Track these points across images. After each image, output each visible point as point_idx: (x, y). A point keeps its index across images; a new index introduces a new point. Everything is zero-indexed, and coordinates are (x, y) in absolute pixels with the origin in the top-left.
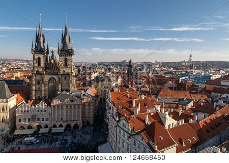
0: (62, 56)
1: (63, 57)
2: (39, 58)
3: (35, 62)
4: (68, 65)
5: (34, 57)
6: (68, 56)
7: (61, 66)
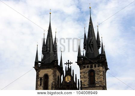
0: (85, 67)
1: (87, 70)
2: (46, 76)
3: (39, 83)
4: (96, 82)
5: (37, 76)
6: (95, 67)
7: (84, 85)
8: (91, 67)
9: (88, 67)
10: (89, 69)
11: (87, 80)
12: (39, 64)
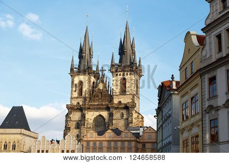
0: (117, 75)
1: (120, 77)
2: (81, 83)
3: (74, 89)
4: (127, 90)
5: (73, 82)
6: (127, 75)
7: (116, 93)
8: (124, 75)
9: (120, 75)
10: (121, 77)
11: (119, 87)
12: (75, 70)
